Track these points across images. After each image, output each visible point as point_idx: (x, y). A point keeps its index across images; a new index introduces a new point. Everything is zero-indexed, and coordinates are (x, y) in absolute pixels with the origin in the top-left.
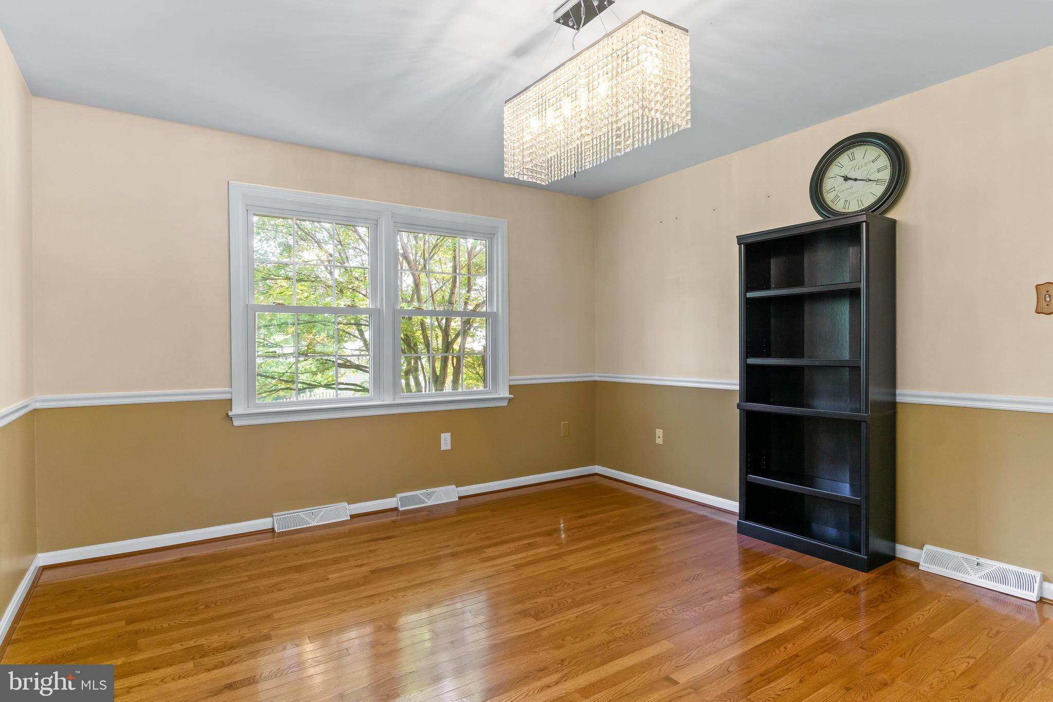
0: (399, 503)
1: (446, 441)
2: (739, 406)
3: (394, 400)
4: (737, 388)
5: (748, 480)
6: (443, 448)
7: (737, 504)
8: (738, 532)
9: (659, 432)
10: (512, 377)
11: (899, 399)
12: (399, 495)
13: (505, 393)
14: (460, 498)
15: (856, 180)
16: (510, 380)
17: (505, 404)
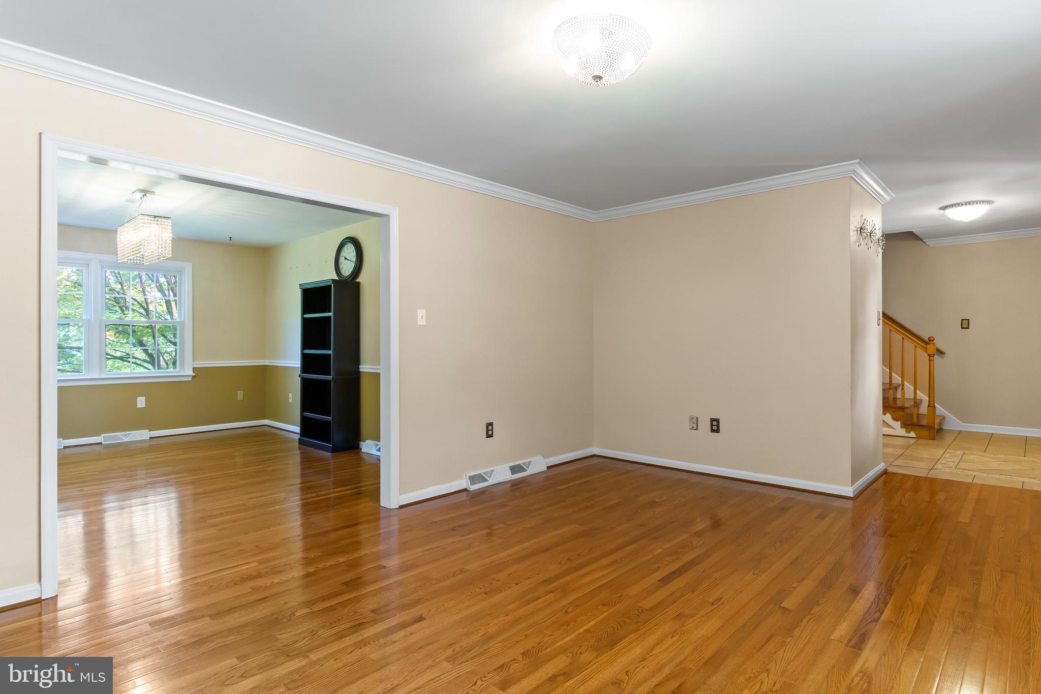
0: (103, 439)
1: (141, 402)
2: (300, 376)
3: (100, 376)
4: (299, 366)
5: (305, 415)
6: (139, 406)
7: (299, 428)
8: (299, 444)
9: (290, 395)
10: (194, 363)
11: (361, 370)
12: (103, 435)
13: (190, 372)
14: (150, 438)
15: (348, 260)
16: (193, 364)
17: (190, 379)
